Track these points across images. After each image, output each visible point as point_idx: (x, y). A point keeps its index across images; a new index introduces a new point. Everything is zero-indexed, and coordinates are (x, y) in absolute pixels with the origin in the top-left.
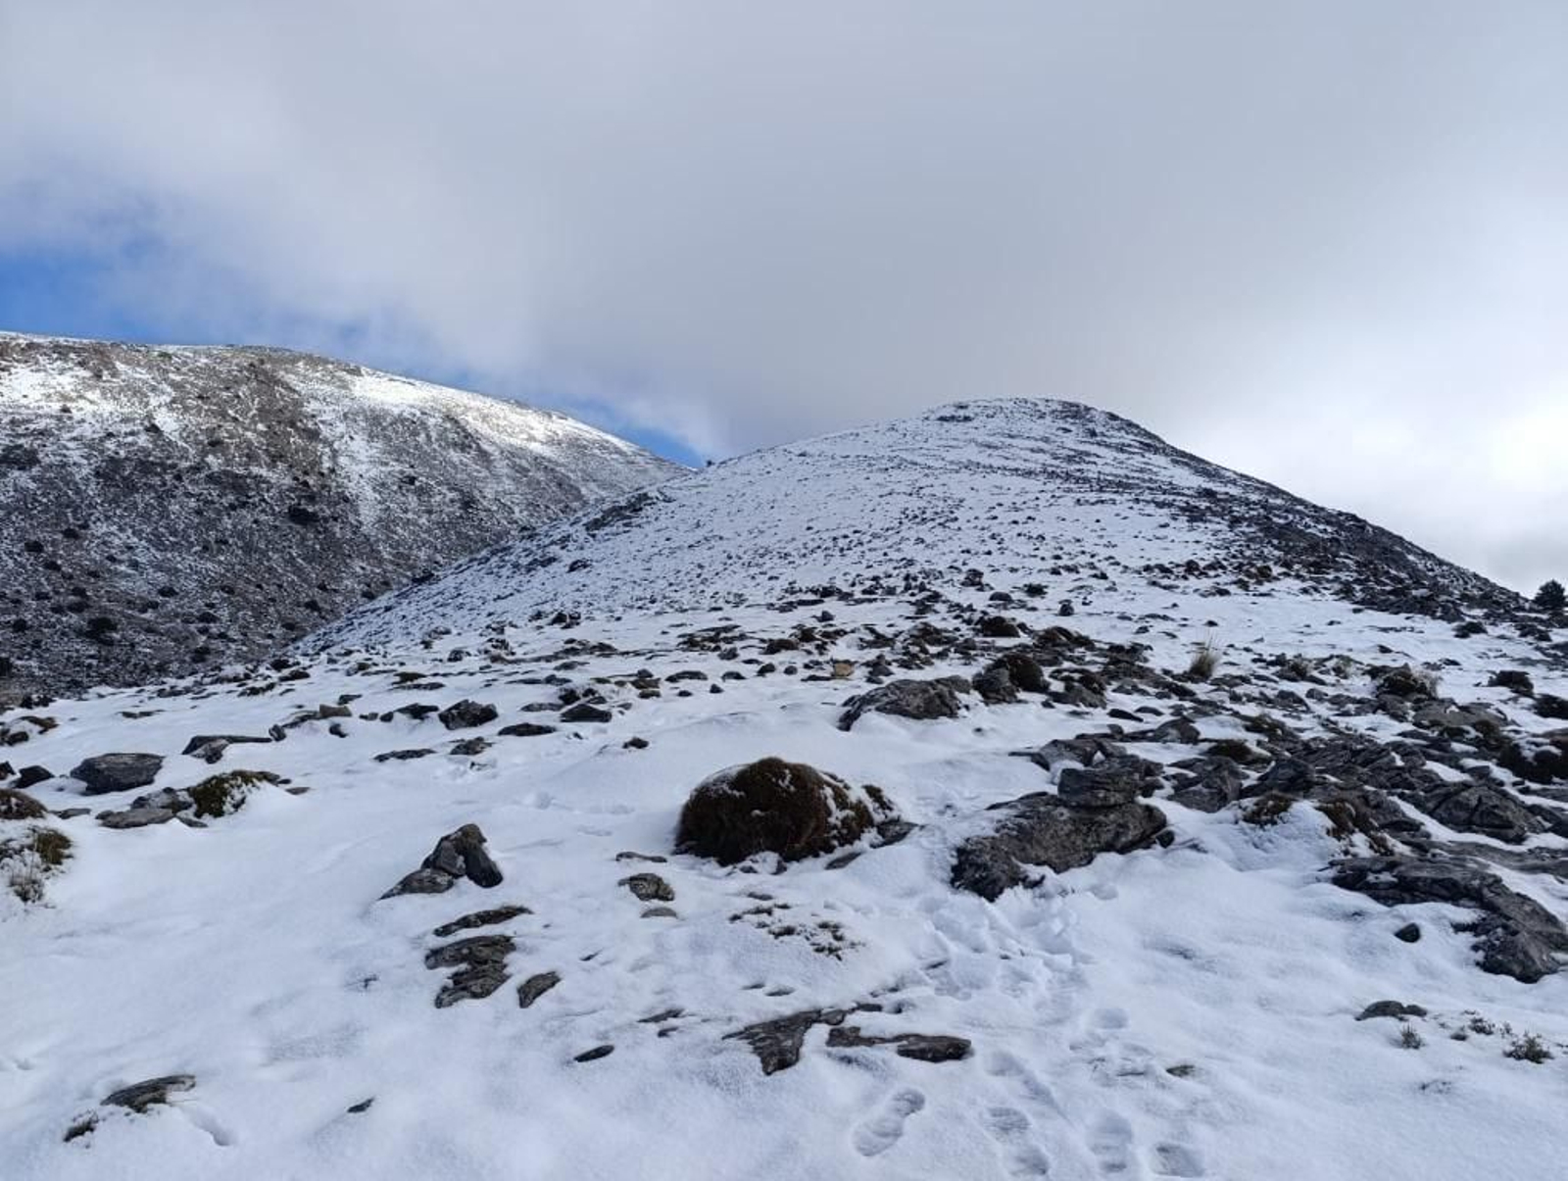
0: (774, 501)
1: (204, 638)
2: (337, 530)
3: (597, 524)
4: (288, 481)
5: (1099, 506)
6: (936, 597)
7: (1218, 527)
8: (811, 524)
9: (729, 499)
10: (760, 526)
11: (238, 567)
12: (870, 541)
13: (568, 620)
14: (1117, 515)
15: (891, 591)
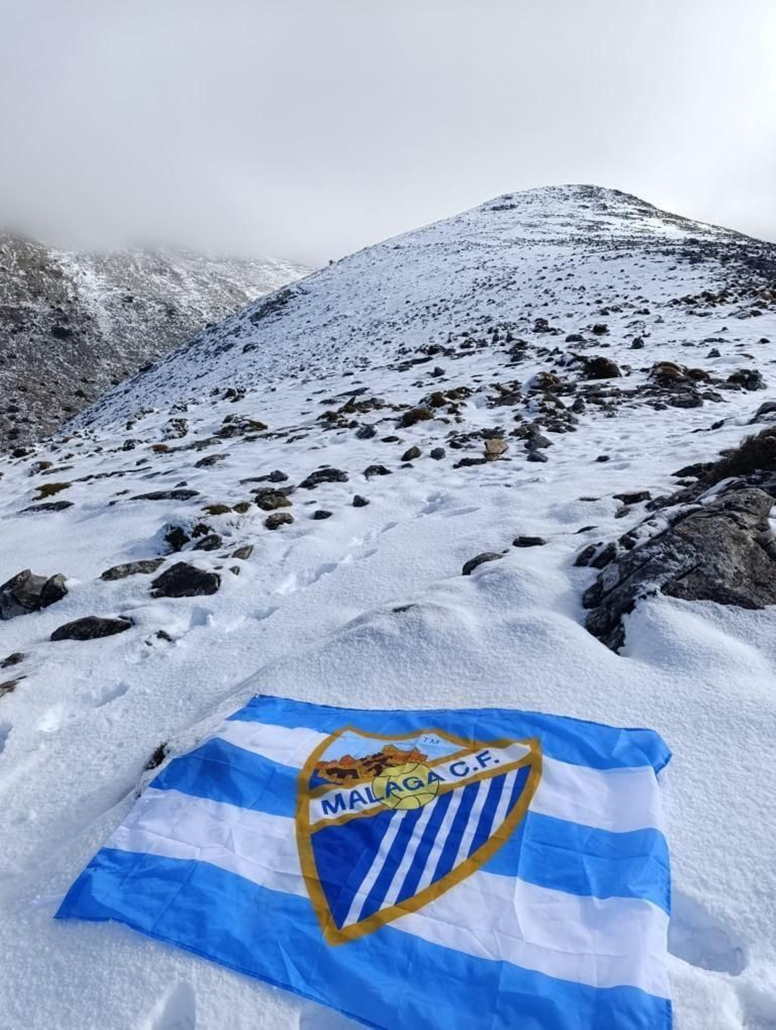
0: (380, 284)
1: (13, 423)
2: (87, 340)
3: (258, 317)
4: (47, 309)
5: (619, 260)
6: (522, 344)
7: (713, 265)
8: (408, 299)
9: (347, 288)
10: (372, 304)
11: (26, 373)
12: (454, 307)
13: (237, 394)
14: (636, 264)
15: (483, 344)
